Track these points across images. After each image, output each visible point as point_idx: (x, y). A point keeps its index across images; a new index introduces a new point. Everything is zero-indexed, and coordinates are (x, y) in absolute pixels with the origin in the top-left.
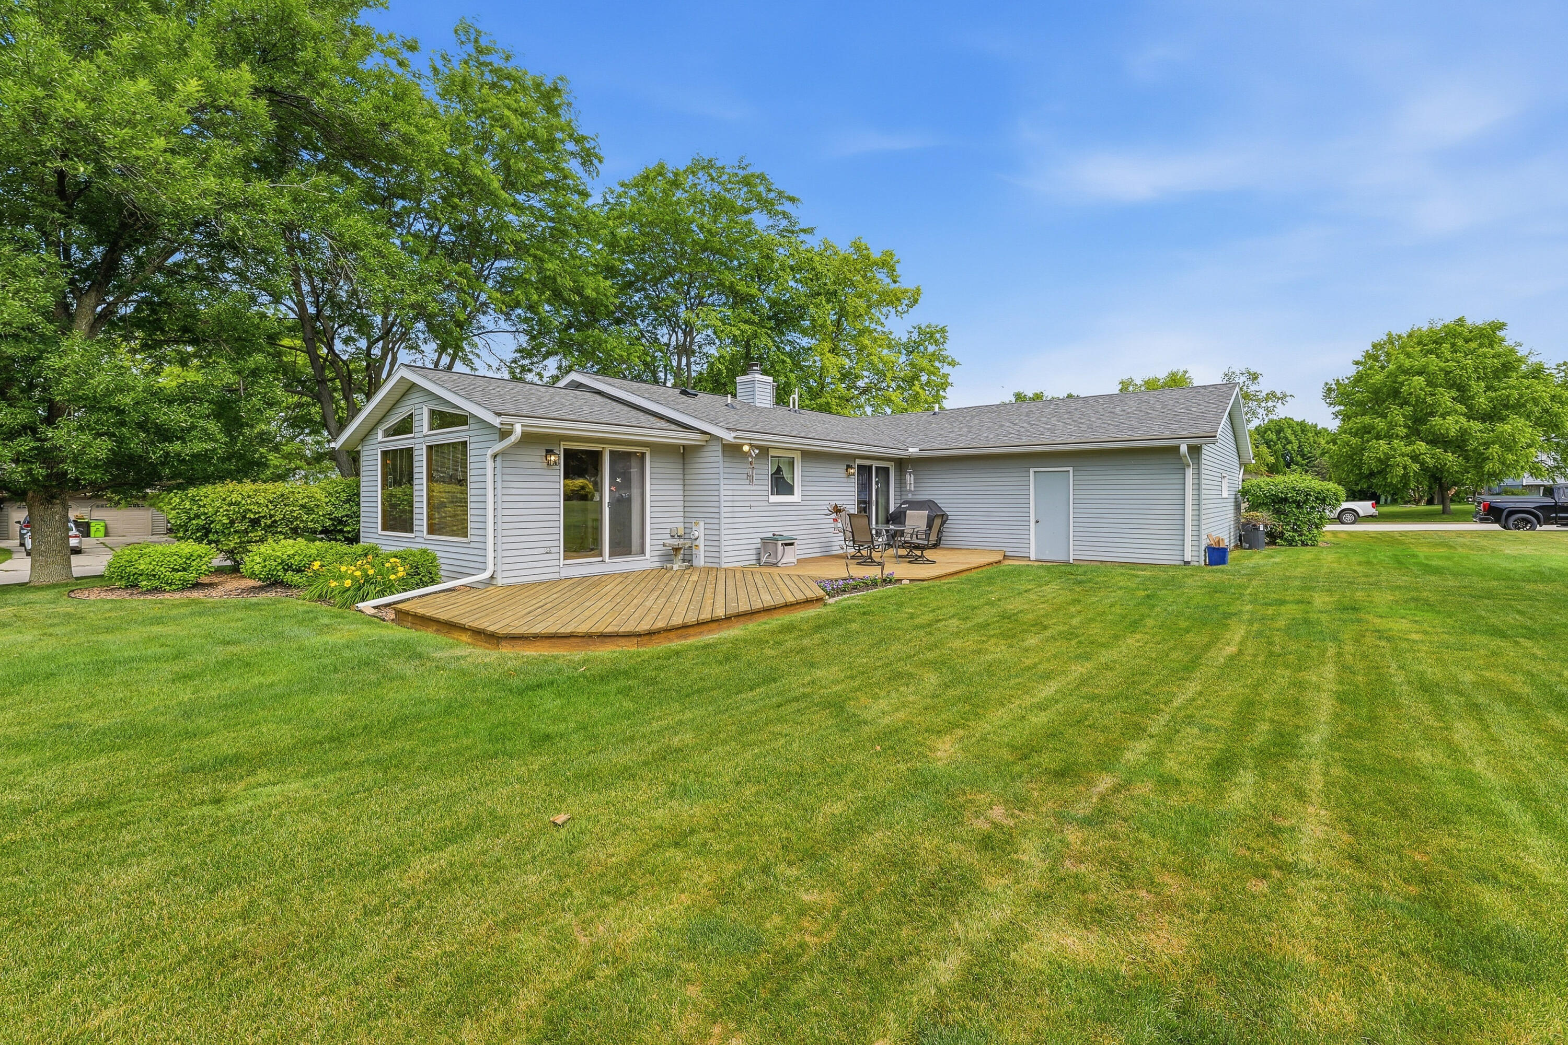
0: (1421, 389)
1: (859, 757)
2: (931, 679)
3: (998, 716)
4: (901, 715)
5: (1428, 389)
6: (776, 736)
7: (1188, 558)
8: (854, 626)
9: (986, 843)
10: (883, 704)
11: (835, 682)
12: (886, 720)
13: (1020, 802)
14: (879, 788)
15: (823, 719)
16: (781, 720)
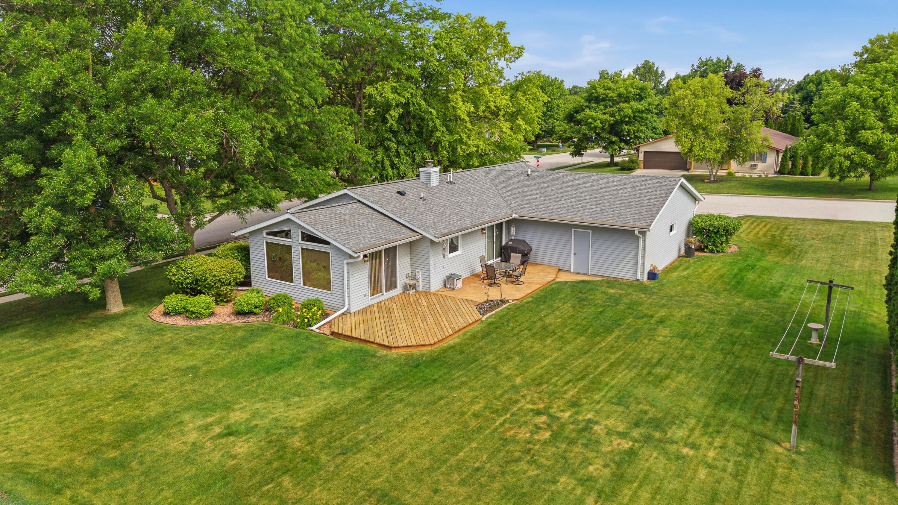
0: (857, 110)
1: (501, 382)
2: (517, 359)
3: (531, 371)
4: (509, 372)
5: (862, 110)
6: (483, 378)
7: (639, 278)
8: (494, 335)
9: (523, 396)
10: (505, 368)
11: (493, 361)
12: (507, 373)
13: (529, 390)
14: (506, 388)
15: (492, 373)
16: (483, 373)
